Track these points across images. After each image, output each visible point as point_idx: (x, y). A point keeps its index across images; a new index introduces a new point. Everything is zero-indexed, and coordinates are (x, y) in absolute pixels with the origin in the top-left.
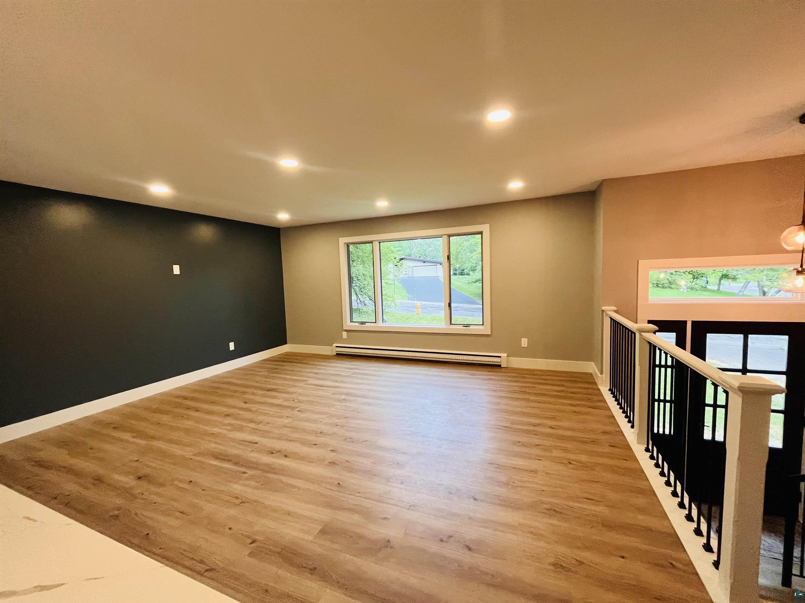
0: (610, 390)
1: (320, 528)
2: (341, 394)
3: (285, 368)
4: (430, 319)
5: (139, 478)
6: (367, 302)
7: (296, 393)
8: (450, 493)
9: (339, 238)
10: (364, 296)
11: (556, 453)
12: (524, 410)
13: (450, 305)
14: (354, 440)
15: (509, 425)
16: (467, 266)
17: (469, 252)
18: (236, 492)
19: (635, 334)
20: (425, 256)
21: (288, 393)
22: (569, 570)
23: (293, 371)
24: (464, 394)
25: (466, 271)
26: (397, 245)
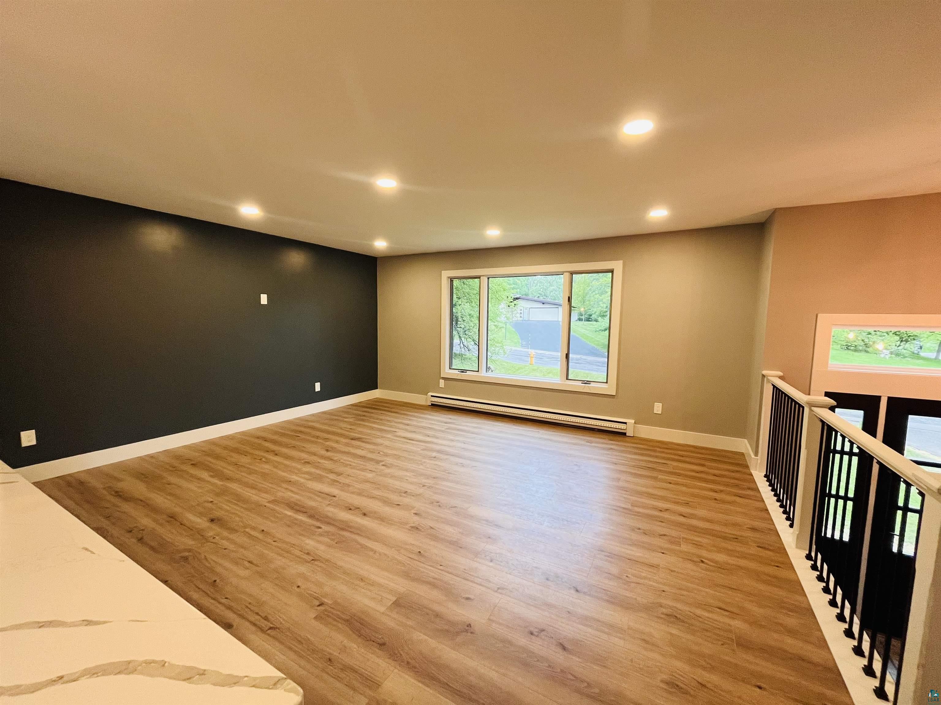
0: (766, 476)
1: (394, 599)
2: (432, 450)
3: (372, 415)
4: (546, 372)
5: (212, 520)
6: (471, 347)
7: (382, 445)
8: (547, 579)
9: (443, 272)
10: (469, 340)
11: (684, 547)
12: (651, 491)
13: (567, 356)
14: (441, 505)
15: (629, 507)
16: (595, 311)
17: (598, 294)
18: (308, 547)
19: (803, 408)
20: (544, 296)
21: (375, 444)
22: (687, 693)
23: (381, 420)
24: (577, 464)
25: (593, 317)
26: (511, 282)
